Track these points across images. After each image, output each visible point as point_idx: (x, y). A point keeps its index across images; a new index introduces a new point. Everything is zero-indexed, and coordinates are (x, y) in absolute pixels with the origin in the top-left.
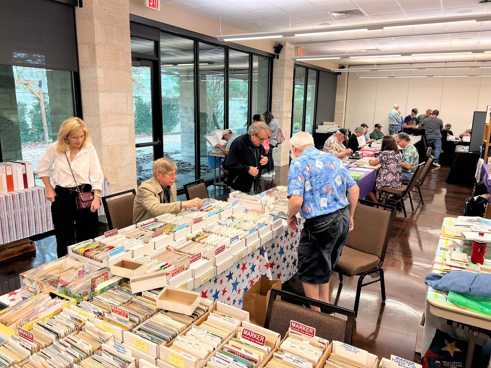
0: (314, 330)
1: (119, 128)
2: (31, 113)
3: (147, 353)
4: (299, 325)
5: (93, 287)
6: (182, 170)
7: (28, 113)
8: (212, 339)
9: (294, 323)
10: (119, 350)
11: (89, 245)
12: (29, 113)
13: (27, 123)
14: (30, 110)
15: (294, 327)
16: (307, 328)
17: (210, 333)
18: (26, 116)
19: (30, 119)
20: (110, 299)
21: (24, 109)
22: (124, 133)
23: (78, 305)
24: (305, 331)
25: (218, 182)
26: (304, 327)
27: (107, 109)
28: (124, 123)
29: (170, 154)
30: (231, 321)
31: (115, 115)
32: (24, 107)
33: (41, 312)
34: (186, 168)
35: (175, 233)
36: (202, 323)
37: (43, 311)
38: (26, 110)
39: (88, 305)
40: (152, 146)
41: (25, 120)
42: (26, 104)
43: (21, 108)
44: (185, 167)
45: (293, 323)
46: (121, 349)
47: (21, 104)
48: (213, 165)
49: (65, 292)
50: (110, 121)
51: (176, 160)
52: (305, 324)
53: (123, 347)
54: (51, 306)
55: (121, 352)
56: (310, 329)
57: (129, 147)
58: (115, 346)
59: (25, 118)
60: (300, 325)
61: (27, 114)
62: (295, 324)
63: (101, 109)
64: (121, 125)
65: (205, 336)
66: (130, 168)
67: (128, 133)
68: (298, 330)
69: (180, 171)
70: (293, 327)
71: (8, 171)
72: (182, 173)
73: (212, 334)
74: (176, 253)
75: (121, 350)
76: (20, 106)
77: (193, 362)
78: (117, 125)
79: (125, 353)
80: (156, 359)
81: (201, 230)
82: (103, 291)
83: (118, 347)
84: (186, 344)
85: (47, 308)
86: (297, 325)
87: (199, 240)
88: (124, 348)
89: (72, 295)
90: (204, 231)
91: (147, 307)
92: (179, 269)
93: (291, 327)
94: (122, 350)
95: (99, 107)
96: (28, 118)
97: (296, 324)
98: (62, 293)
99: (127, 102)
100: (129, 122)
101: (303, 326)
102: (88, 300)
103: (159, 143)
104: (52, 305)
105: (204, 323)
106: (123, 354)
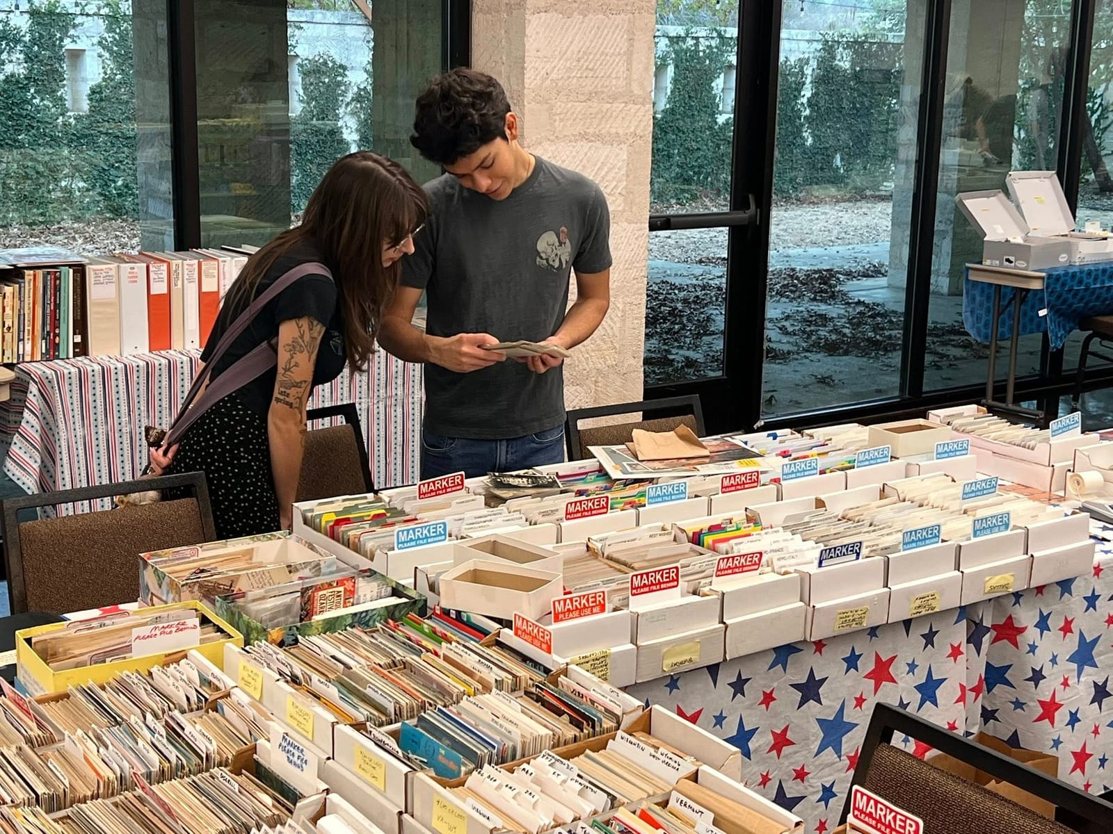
0: (917, 824)
1: (590, 148)
2: (358, 98)
3: (382, 795)
4: (876, 802)
5: (306, 612)
6: (869, 340)
7: (348, 100)
8: (580, 793)
9: (863, 794)
10: (291, 758)
11: (356, 508)
12: (353, 100)
13: (345, 136)
14: (356, 89)
15: (862, 812)
16: (899, 817)
17: (586, 780)
18: (341, 111)
19: (352, 123)
20: (343, 649)
21: (339, 84)
22: (610, 170)
23: (247, 648)
24: (893, 826)
25: (1003, 400)
26: (892, 811)
27: (554, 76)
28: (613, 131)
29: (842, 277)
30: (670, 761)
31: (582, 98)
32: (339, 78)
33: (138, 637)
34: (887, 333)
35: (640, 509)
36: (582, 757)
37: (144, 638)
38: (343, 88)
39: (271, 652)
40: (726, 229)
41: (340, 124)
42: (344, 68)
43: (327, 80)
44: (883, 329)
45: (859, 795)
46: (297, 753)
47: (330, 65)
48: (986, 325)
49: (229, 613)
50: (561, 120)
51: (859, 303)
52: (895, 804)
53: (301, 748)
54: (168, 630)
55: (295, 764)
56: (908, 821)
57: (625, 224)
58: (284, 744)
59: (337, 117)
60: (879, 806)
61: (348, 104)
62: (865, 798)
63: (529, 75)
64: (599, 137)
65: (564, 781)
66: (621, 306)
67: (623, 172)
68: (874, 823)
69: (857, 346)
70: (858, 809)
71: (207, 276)
72: (865, 353)
73: (590, 782)
74: (611, 567)
75: (295, 759)
76: (324, 73)
77: (487, 828)
78: (584, 136)
79: (304, 765)
80: (400, 813)
81: (739, 516)
82: (331, 626)
83: (291, 749)
84: (499, 787)
85: (158, 632)
86: (872, 802)
87: (715, 542)
88: (302, 750)
89: (244, 621)
90: (749, 520)
91: (439, 685)
92: (584, 601)
93: (855, 808)
94: (299, 757)
95: (523, 68)
96: (347, 118)
97: (869, 798)
98: (222, 616)
99: (630, 53)
100: (632, 129)
101: (887, 807)
102: (281, 644)
103: (752, 219)
104: (174, 629)
105: (588, 757)
106: (299, 770)
